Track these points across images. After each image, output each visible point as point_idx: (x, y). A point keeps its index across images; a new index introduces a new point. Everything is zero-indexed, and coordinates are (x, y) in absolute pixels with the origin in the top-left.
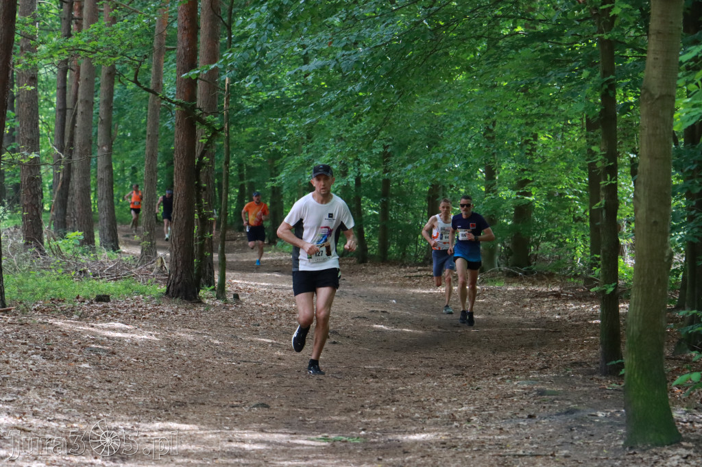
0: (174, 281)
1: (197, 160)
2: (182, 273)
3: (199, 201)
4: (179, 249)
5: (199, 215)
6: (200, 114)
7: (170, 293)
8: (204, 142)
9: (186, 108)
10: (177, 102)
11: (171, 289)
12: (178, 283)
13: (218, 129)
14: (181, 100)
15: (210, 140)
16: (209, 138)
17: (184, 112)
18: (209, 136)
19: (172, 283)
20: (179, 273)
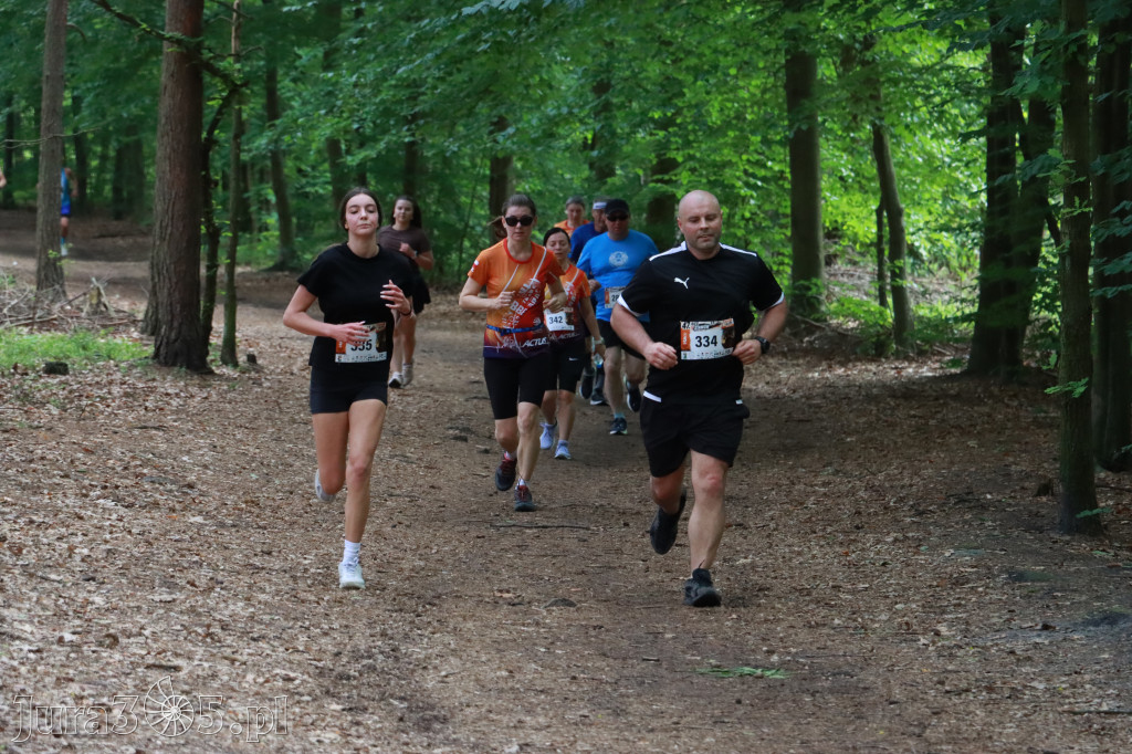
0: (168, 338)
1: (204, 135)
2: (181, 325)
3: (207, 203)
4: (176, 283)
5: (207, 228)
6: (211, 58)
7: (161, 358)
8: (217, 106)
9: (187, 48)
10: (171, 37)
11: (163, 350)
12: (176, 340)
13: (239, 83)
14: (178, 35)
15: (226, 102)
16: (224, 99)
17: (182, 53)
18: (224, 94)
19: (165, 340)
20: (176, 324)
